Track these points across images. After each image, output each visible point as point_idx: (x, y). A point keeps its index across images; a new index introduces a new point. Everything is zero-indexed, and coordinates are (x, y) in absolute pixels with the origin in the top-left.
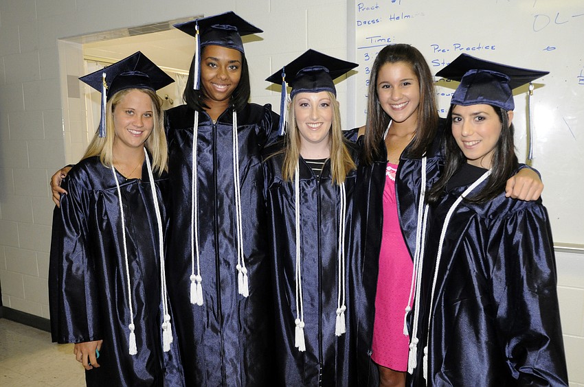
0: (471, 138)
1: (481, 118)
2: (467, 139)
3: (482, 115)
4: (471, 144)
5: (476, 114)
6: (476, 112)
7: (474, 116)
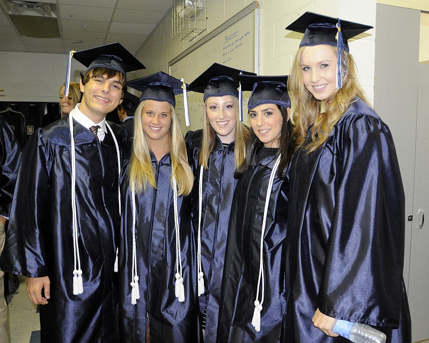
0: (263, 128)
1: (269, 113)
2: (261, 129)
3: (270, 110)
4: (264, 132)
5: (266, 110)
6: (265, 109)
7: (264, 112)
